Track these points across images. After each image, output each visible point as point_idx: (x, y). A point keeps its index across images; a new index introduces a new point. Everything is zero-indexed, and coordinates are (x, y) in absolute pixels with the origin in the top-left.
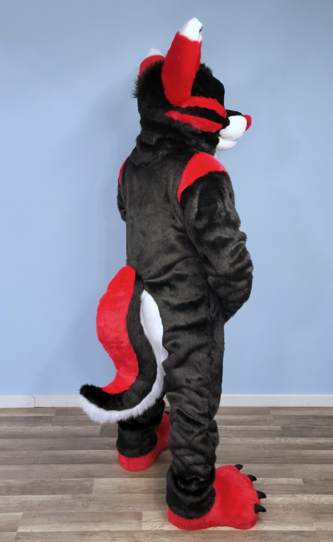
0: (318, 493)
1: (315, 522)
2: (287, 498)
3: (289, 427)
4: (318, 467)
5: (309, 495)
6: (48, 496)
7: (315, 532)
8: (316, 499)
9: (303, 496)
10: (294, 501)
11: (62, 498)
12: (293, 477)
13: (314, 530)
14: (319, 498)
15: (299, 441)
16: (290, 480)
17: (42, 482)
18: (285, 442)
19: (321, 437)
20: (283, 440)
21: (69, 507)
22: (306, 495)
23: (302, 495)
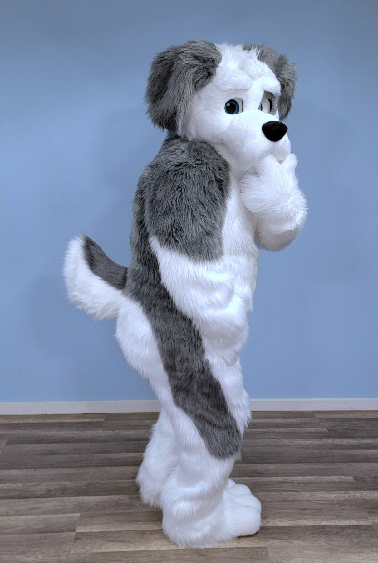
0: (369, 490)
1: (369, 516)
2: (340, 495)
3: (334, 429)
4: (366, 466)
5: (361, 491)
6: (104, 497)
7: (371, 526)
8: (369, 495)
9: (356, 492)
10: (348, 498)
11: (119, 498)
12: (344, 475)
13: (371, 524)
14: (371, 495)
15: (345, 441)
16: (342, 478)
17: (97, 483)
18: (332, 443)
19: (366, 438)
20: (330, 441)
21: (127, 507)
22: (358, 492)
23: (354, 492)
